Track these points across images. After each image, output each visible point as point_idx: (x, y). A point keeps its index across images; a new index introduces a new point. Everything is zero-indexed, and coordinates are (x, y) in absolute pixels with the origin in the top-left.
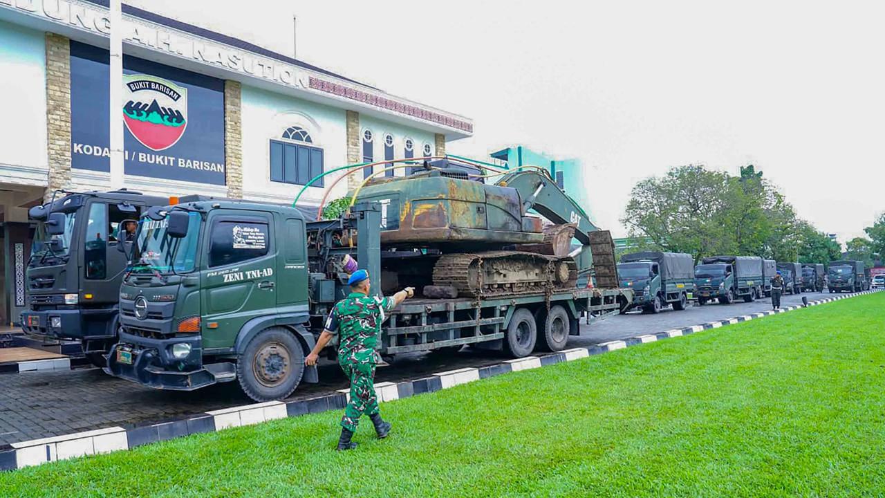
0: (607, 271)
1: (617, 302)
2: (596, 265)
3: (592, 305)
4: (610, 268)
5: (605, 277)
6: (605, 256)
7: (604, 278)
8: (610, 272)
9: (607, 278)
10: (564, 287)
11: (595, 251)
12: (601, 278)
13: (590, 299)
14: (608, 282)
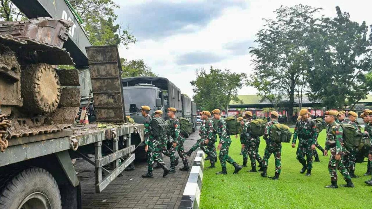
0: (111, 101)
1: (132, 144)
2: (95, 92)
3: (103, 156)
4: (116, 97)
5: (108, 109)
6: (109, 81)
7: (106, 110)
8: (115, 102)
9: (111, 111)
10: (47, 122)
11: (95, 74)
12: (103, 111)
13: (100, 144)
14: (113, 115)
